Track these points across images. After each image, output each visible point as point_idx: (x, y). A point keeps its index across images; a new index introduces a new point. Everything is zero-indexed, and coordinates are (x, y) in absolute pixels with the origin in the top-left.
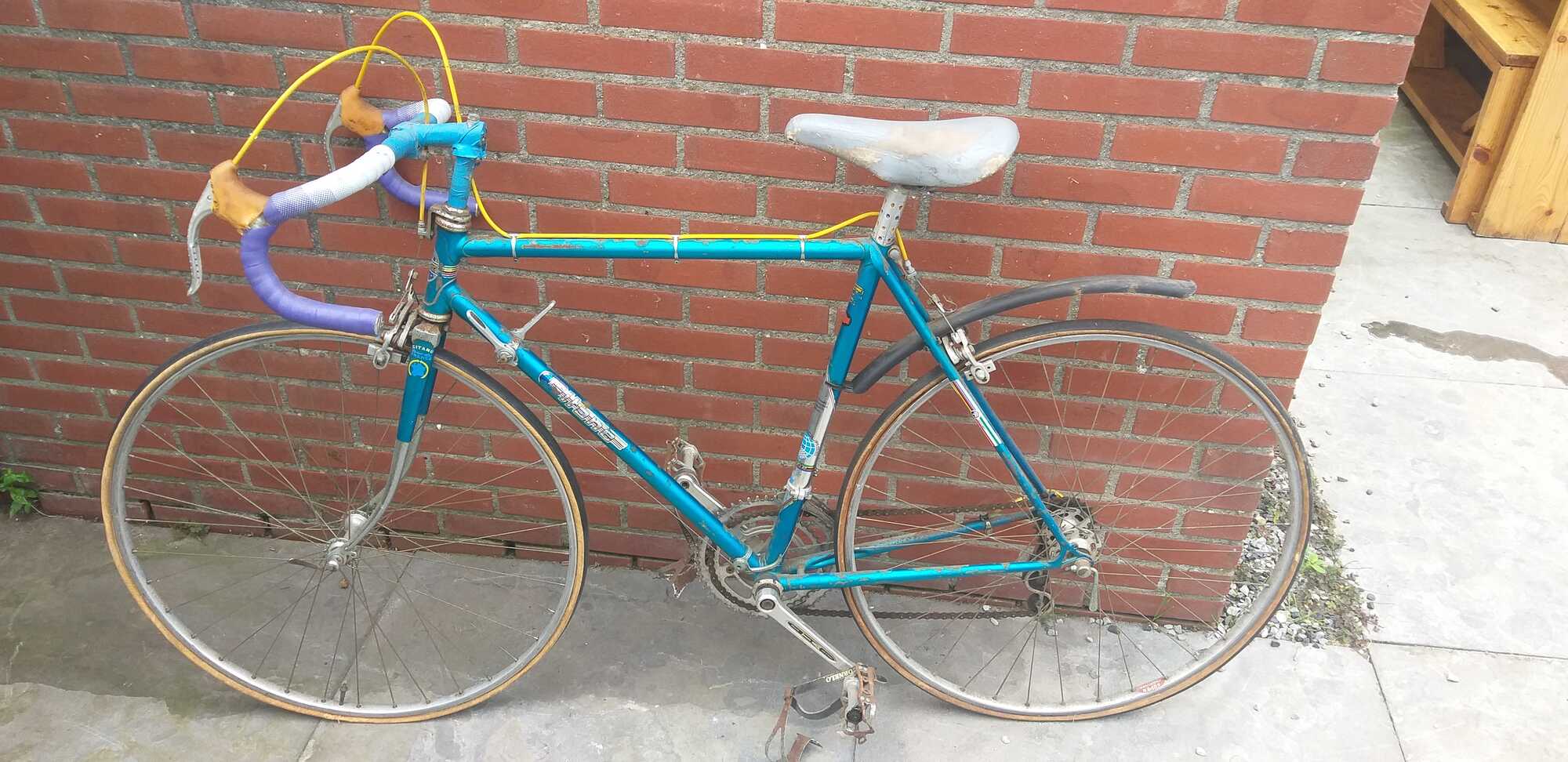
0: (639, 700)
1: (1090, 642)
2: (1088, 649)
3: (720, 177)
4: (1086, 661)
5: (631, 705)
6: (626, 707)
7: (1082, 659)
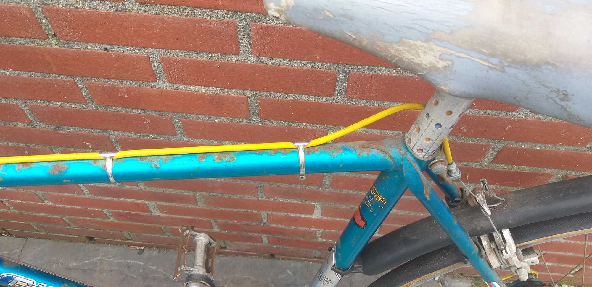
3: (185, 13)
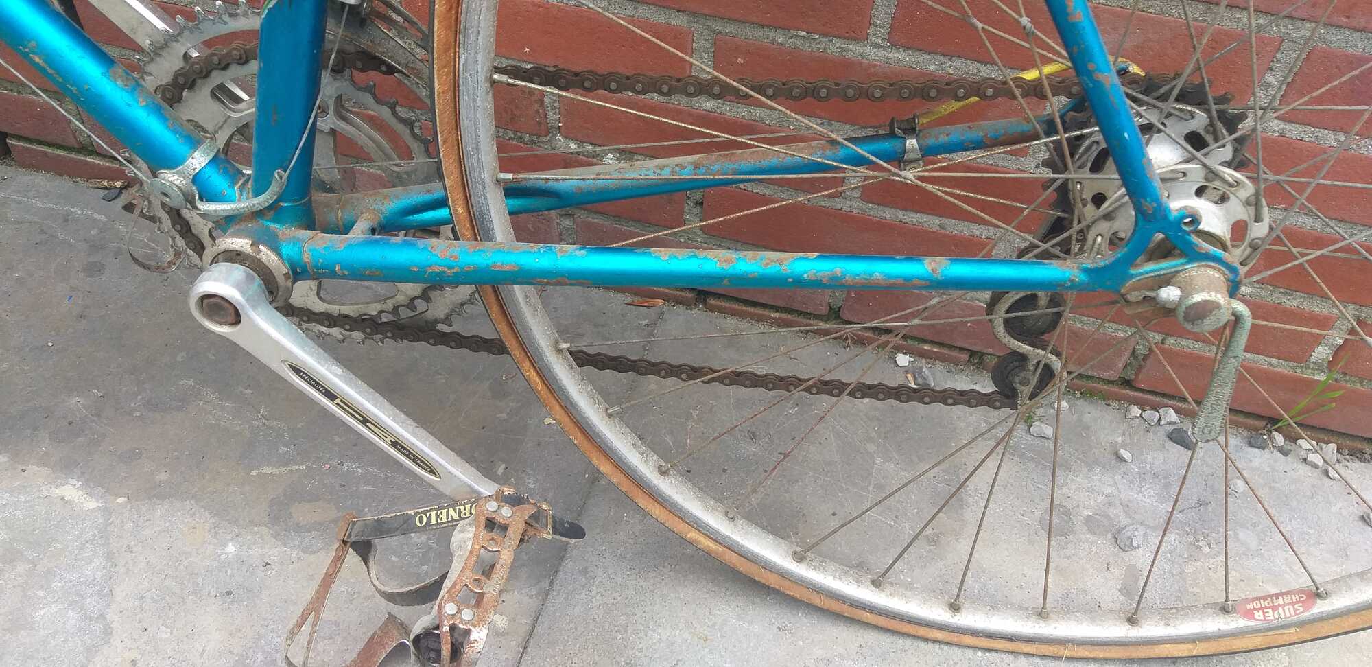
0: (92, 481)
1: (1123, 460)
2: (1118, 477)
4: (1110, 504)
5: (71, 490)
6: (57, 492)
7: (1100, 499)
